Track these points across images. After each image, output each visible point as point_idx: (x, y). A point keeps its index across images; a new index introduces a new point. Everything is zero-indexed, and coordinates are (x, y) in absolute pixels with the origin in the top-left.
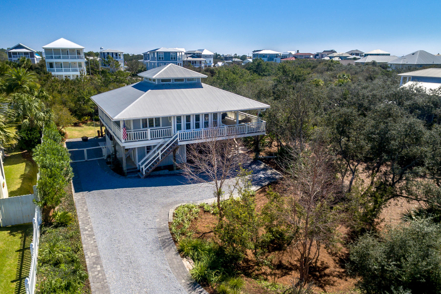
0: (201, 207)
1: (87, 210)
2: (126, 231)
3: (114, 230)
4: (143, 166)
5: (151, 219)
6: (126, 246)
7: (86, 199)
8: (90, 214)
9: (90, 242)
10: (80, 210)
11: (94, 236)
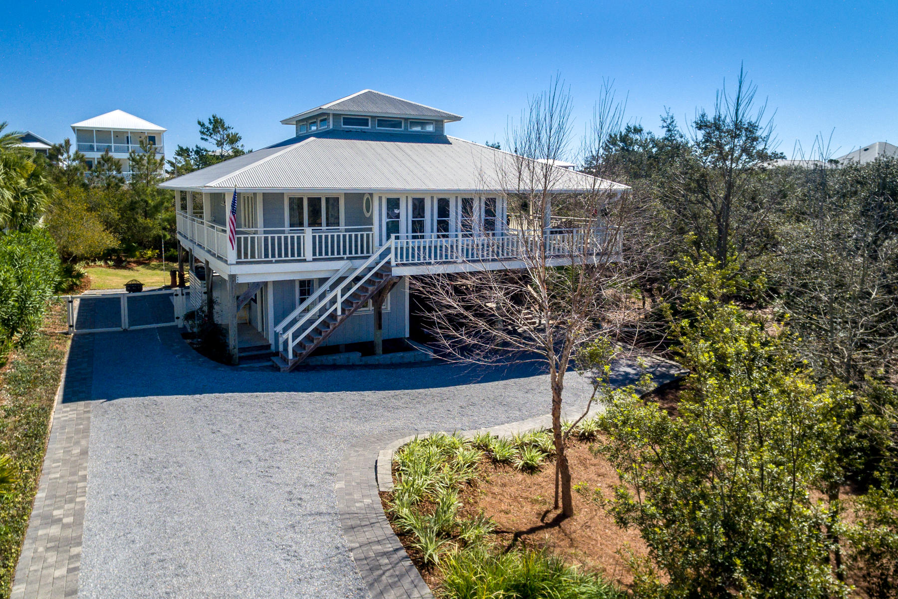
0: (482, 446)
1: (84, 453)
2: (217, 524)
3: (169, 519)
4: (289, 334)
5: (314, 481)
6: (207, 590)
7: (93, 419)
8: (91, 466)
9: (51, 570)
10: (60, 454)
11: (79, 544)
